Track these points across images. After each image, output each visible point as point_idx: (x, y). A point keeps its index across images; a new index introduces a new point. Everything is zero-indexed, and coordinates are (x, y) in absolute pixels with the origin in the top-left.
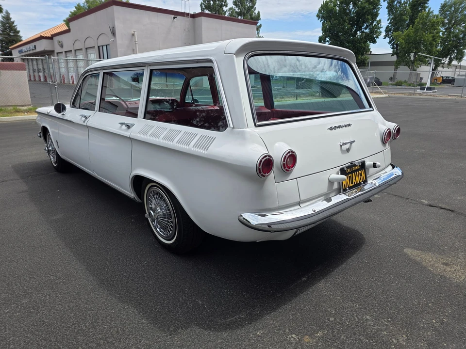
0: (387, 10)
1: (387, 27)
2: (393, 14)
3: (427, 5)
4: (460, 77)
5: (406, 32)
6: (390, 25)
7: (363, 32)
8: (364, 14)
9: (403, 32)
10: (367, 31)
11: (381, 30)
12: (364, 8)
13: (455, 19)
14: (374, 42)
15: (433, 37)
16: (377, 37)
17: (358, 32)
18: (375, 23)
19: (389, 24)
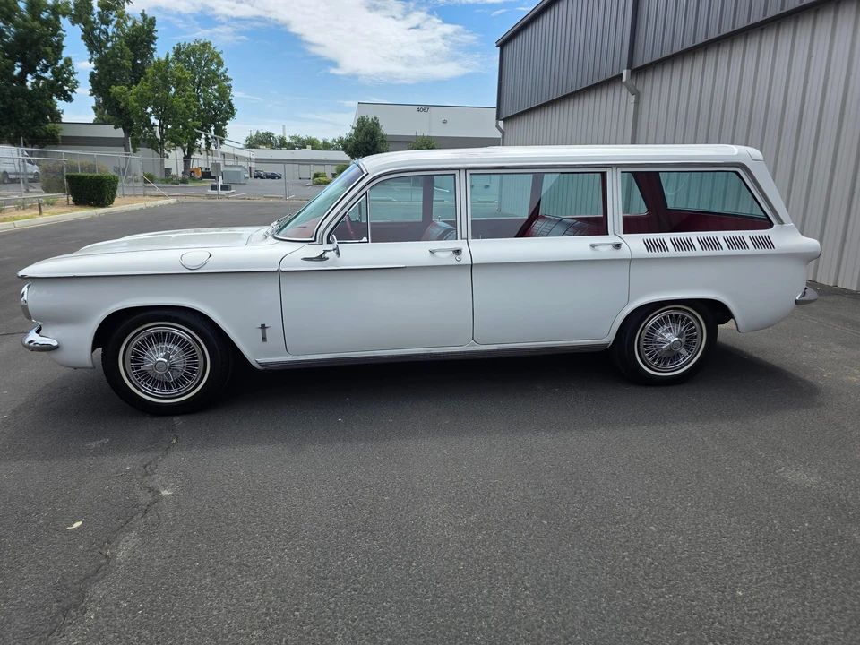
0: (83, 42)
1: (92, 75)
2: (98, 52)
3: (152, 46)
4: (228, 169)
5: (135, 89)
6: (96, 72)
7: (38, 78)
8: (36, 42)
9: (130, 89)
10: (48, 75)
11: (76, 77)
12: (32, 30)
13: (201, 77)
14: (69, 99)
15: (185, 102)
16: (72, 91)
17: (29, 77)
18: (61, 62)
19: (95, 69)
